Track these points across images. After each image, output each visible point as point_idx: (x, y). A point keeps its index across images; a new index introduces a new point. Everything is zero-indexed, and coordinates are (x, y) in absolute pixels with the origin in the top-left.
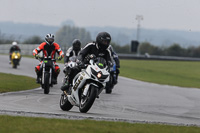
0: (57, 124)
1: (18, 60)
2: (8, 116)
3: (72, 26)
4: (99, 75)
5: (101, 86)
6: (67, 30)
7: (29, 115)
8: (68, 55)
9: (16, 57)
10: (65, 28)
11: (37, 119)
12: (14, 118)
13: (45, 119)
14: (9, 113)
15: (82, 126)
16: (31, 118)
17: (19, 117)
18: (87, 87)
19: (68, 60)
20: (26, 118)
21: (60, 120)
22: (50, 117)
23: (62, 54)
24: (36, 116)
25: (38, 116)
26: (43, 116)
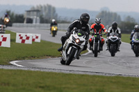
0: (97, 79)
1: (56, 31)
2: (63, 73)
3: (108, 11)
4: (77, 41)
5: (79, 48)
6: (104, 14)
7: (77, 73)
8: (109, 31)
9: (55, 29)
10: (103, 12)
11: (83, 75)
12: (67, 74)
13: (88, 76)
14: (63, 71)
15: (113, 80)
16: (79, 75)
17: (70, 74)
18: (70, 48)
19: (109, 35)
20: (75, 75)
21: (99, 76)
22: (92, 74)
23: (106, 31)
24: (82, 73)
25: (84, 73)
26: (87, 73)
